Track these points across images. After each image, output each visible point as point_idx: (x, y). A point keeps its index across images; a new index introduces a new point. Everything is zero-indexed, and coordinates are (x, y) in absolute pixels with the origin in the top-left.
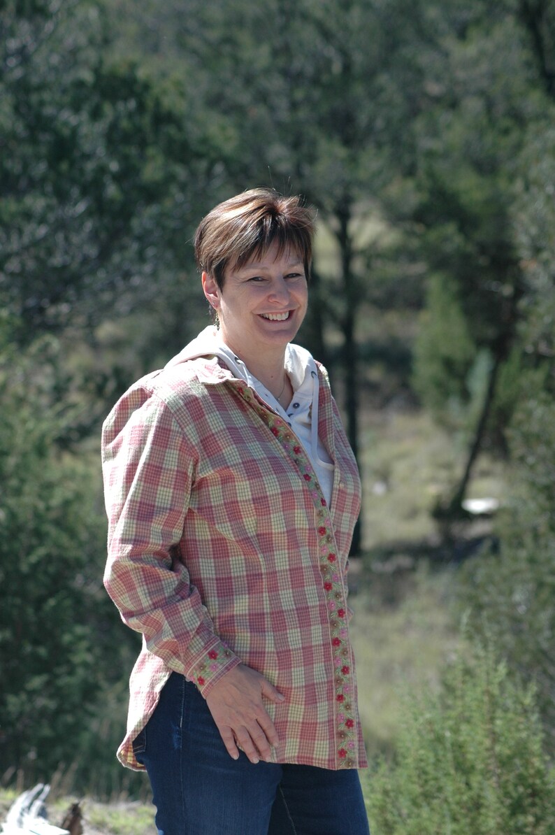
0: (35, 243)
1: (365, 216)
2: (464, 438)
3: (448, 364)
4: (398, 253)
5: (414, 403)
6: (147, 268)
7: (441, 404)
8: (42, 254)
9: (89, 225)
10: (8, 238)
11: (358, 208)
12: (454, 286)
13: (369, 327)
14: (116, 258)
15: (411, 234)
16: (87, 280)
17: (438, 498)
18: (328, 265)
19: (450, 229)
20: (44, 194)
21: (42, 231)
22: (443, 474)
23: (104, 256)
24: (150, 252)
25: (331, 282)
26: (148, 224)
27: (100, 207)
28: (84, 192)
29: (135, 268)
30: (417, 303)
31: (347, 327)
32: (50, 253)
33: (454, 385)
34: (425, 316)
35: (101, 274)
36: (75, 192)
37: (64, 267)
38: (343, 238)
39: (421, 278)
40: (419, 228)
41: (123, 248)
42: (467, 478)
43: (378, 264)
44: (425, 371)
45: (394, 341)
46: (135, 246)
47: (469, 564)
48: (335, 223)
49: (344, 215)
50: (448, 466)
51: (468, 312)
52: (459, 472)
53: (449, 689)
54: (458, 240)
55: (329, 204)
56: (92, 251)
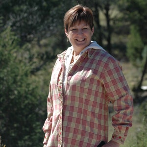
0: (24, 18)
1: (113, 9)
2: (141, 69)
3: (136, 49)
4: (122, 19)
5: (127, 60)
6: (54, 25)
7: (135, 60)
8: (26, 21)
9: (39, 13)
10: (16, 17)
11: (111, 7)
12: (138, 28)
13: (115, 40)
14: (46, 22)
15: (126, 14)
16: (38, 28)
17: (134, 86)
18: (103, 23)
19: (136, 12)
20: (26, 5)
21: (26, 15)
22: (135, 79)
23: (43, 21)
24: (55, 20)
25: (104, 27)
26: (55, 13)
27: (41, 8)
28: (37, 4)
29: (51, 25)
30: (128, 33)
31: (109, 40)
32: (28, 21)
33: (138, 55)
34: (129, 36)
35: (42, 27)
36: (35, 4)
37: (32, 25)
38: (107, 15)
39: (128, 26)
40: (128, 12)
41: (48, 19)
42: (142, 80)
43: (117, 22)
44: (130, 51)
45: (121, 43)
46: (51, 19)
47: (143, 104)
48: (105, 11)
49: (107, 9)
50: (137, 77)
51: (141, 35)
52: (140, 79)
53: (138, 138)
54: (138, 15)
55: (103, 6)
56: (39, 20)
